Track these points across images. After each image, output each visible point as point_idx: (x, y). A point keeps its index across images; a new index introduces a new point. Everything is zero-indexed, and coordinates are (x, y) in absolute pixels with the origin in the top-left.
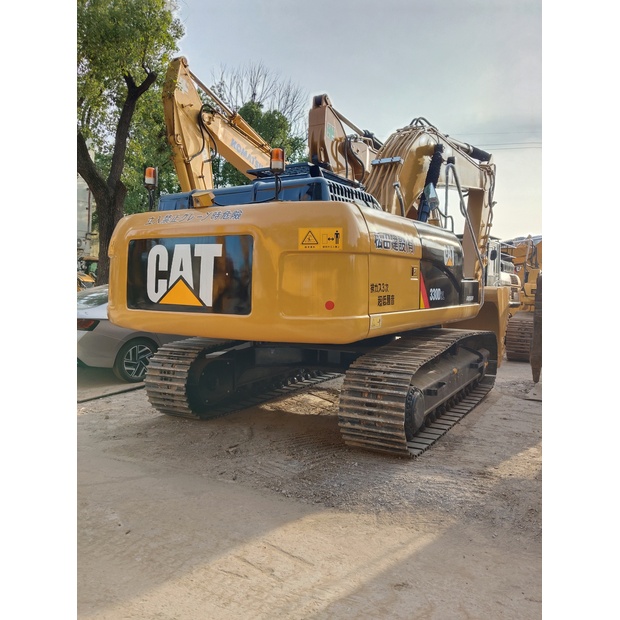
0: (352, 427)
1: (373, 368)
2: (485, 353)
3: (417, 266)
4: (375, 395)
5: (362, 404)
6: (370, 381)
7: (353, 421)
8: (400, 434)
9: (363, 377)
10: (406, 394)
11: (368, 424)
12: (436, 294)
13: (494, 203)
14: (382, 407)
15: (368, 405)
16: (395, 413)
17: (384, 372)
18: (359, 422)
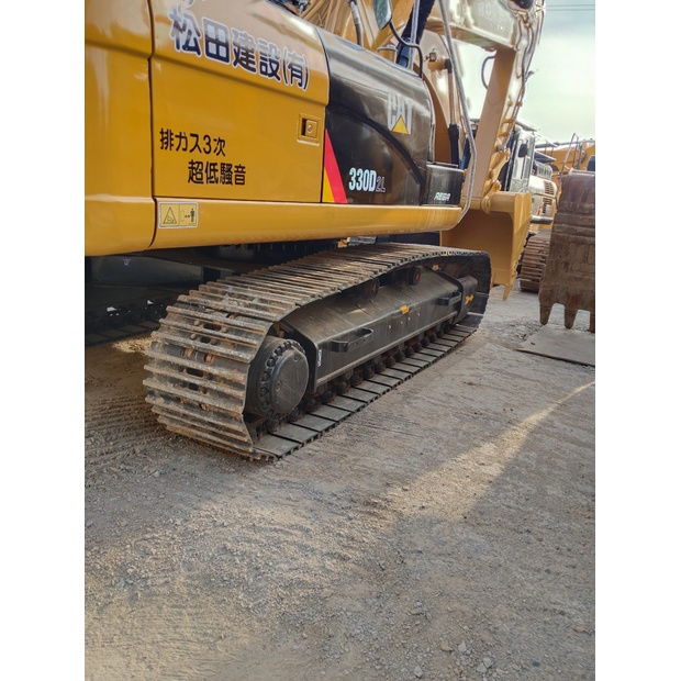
0: (166, 406)
1: (213, 303)
2: (469, 282)
3: (318, 118)
4: (203, 355)
5: (181, 368)
6: (201, 328)
7: (167, 397)
8: (235, 427)
9: (191, 319)
10: (248, 357)
11: (189, 405)
12: (366, 179)
13: (531, 73)
14: (211, 377)
15: (192, 371)
16: (228, 390)
17: (230, 314)
18: (178, 400)
